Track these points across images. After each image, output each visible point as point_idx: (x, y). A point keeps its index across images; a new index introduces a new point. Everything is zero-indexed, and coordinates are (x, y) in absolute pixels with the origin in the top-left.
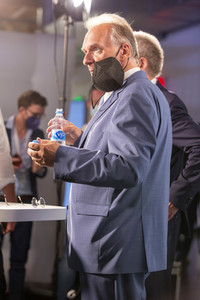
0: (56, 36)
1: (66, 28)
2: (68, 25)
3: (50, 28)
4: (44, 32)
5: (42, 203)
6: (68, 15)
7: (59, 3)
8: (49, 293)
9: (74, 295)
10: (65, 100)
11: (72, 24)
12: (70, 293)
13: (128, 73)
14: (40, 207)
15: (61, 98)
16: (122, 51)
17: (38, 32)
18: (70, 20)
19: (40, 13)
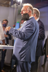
0: (14, 8)
1: (16, 6)
2: (17, 6)
3: (12, 6)
4: (11, 7)
5: (9, 45)
6: (17, 3)
7: (15, 1)
8: (10, 65)
9: (15, 66)
10: (15, 22)
11: (17, 5)
12: (14, 66)
13: (30, 17)
14: (9, 46)
15: (14, 22)
16: (29, 12)
17: (10, 7)
18: (17, 4)
19: (10, 3)
